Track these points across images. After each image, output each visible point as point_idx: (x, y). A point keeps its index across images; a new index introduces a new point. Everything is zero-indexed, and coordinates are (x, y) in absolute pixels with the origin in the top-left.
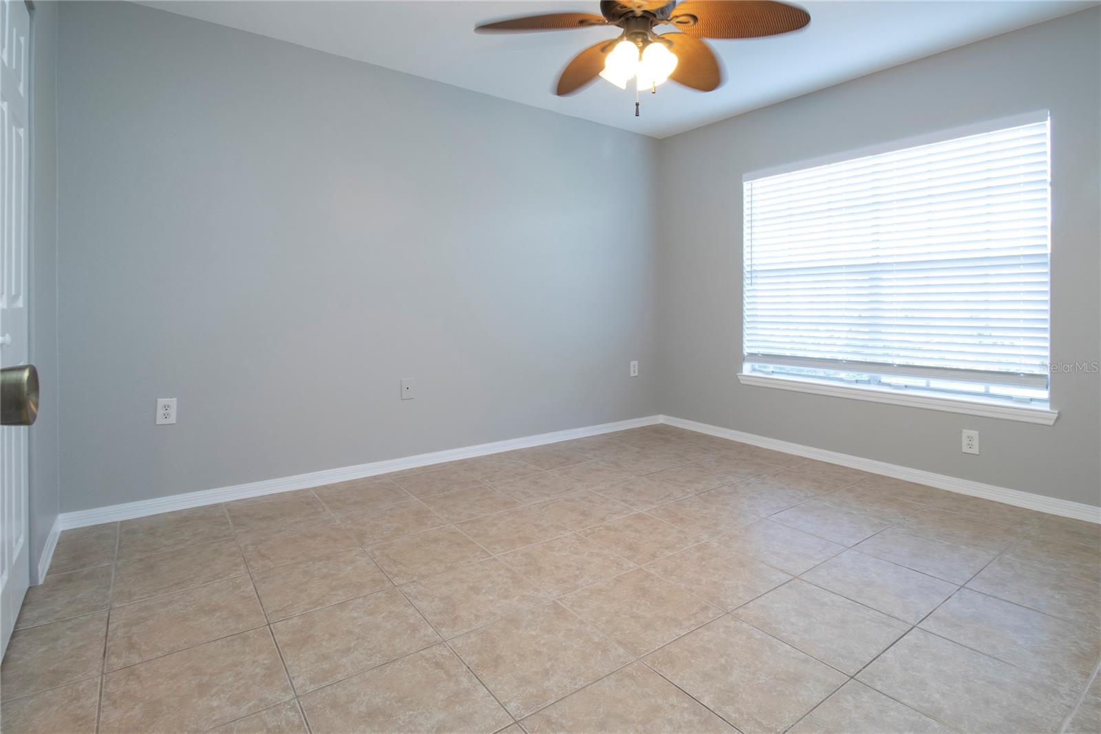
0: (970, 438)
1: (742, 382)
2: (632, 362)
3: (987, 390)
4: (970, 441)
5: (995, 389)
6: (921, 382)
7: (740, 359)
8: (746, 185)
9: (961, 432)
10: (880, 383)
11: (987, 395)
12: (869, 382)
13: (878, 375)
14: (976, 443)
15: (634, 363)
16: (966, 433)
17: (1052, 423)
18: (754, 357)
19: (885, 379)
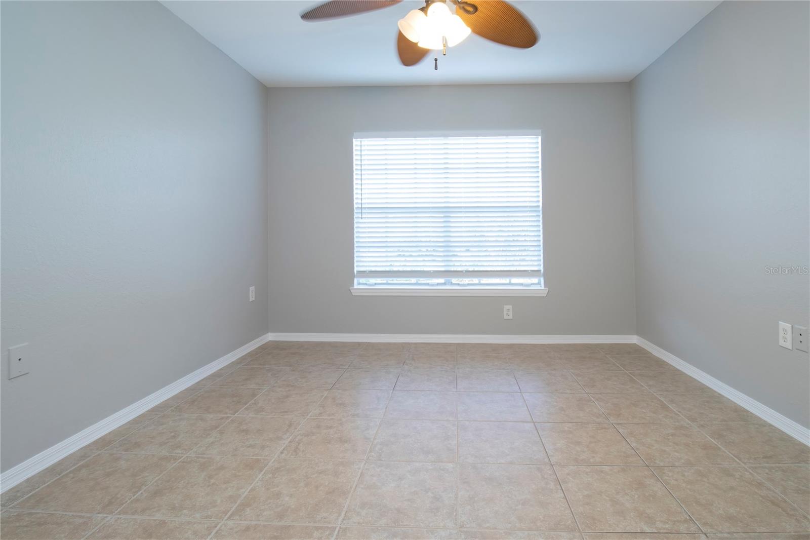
0: (508, 310)
1: (354, 294)
2: (250, 288)
3: (510, 282)
4: (508, 312)
5: (515, 280)
6: (476, 281)
7: (351, 275)
8: (356, 142)
9: (503, 307)
10: (452, 284)
11: (510, 284)
12: (445, 284)
13: (450, 279)
14: (511, 313)
15: (252, 289)
16: (506, 307)
17: (545, 295)
18: (363, 274)
19: (454, 281)
